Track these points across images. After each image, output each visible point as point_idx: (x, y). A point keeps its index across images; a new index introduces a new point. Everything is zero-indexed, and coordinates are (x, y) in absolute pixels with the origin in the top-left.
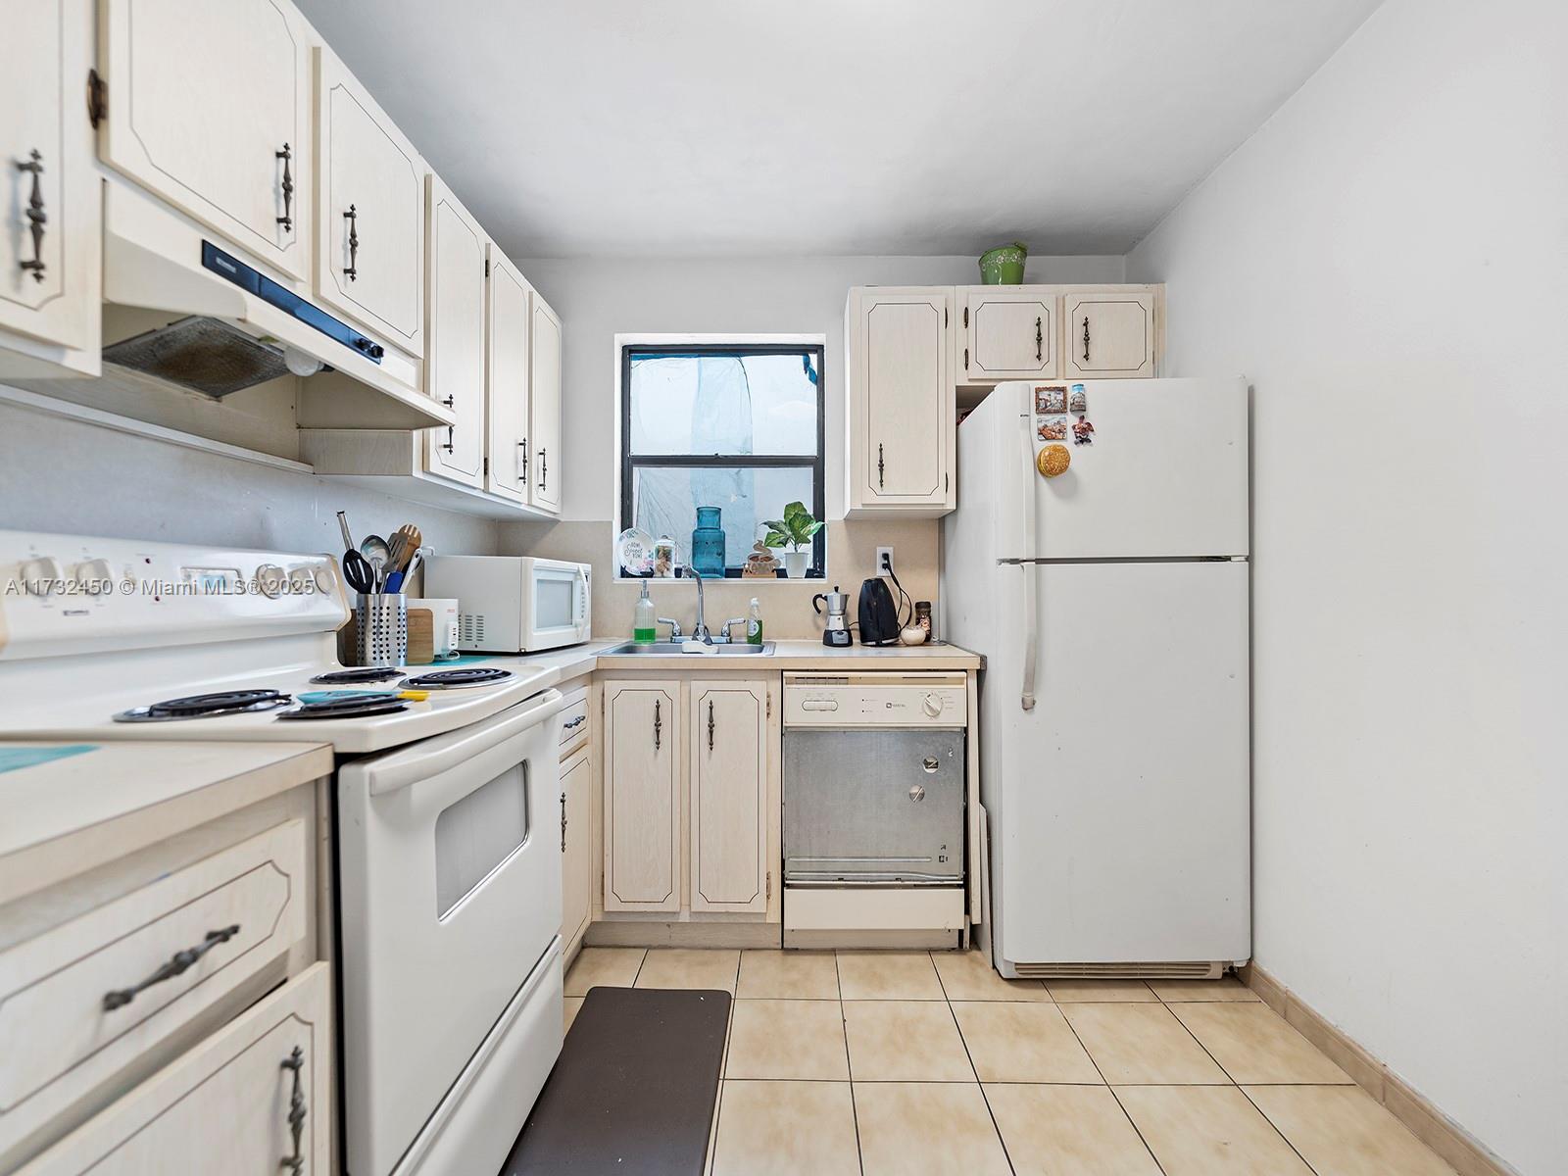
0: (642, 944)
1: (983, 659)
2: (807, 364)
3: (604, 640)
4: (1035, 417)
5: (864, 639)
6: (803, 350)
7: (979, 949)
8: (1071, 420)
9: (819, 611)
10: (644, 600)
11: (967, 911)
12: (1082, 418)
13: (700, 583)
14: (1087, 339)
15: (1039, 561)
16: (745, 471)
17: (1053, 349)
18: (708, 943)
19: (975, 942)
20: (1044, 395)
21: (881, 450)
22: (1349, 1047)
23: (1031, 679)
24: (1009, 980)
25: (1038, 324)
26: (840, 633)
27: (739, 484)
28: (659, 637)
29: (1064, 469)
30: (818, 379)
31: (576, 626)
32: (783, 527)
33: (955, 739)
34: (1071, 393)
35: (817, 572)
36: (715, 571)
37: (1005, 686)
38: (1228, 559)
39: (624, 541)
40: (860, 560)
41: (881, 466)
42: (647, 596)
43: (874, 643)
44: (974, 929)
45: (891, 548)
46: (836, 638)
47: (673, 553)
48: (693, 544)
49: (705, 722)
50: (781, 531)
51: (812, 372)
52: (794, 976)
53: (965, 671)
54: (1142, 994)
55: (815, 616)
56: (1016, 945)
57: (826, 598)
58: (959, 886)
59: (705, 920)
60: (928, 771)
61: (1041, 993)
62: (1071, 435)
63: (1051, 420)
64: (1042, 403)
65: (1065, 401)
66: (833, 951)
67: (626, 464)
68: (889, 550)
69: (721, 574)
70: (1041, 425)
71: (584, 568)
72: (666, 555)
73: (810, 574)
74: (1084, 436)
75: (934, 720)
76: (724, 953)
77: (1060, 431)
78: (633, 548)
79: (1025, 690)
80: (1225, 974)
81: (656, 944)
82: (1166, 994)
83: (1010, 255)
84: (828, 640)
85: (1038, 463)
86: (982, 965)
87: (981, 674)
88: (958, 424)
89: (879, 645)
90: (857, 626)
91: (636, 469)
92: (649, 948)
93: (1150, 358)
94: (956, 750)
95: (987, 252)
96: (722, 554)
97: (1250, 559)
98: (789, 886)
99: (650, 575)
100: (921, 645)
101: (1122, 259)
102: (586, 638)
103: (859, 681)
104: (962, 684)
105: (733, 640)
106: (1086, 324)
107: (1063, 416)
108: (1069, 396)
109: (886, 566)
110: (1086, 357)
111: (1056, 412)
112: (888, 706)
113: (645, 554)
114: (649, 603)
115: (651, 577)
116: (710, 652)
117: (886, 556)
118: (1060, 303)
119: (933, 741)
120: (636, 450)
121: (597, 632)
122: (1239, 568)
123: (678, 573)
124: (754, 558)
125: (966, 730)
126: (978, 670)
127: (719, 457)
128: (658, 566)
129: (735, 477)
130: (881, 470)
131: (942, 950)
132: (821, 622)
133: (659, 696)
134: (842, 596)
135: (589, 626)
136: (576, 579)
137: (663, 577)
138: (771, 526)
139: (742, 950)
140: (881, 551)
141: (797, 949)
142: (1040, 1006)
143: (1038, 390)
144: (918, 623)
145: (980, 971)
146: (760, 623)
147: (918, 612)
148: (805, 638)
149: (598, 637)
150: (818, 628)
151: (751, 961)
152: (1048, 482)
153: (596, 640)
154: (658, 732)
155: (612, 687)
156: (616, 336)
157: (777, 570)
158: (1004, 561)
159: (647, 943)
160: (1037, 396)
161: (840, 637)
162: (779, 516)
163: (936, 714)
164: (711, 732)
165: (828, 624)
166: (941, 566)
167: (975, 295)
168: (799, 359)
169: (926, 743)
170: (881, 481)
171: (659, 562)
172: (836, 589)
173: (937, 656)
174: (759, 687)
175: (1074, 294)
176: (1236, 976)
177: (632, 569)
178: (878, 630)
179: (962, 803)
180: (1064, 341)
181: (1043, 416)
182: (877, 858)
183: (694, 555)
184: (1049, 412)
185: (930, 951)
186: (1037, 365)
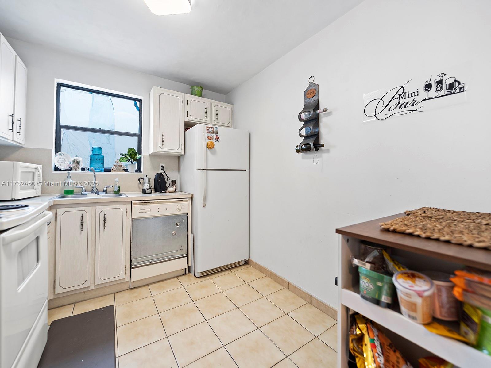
0: (73, 302)
1: (192, 195)
2: (136, 104)
3: (47, 195)
4: (206, 133)
5: (156, 191)
6: (135, 100)
7: (190, 273)
8: (214, 136)
9: (141, 183)
10: (69, 179)
11: (187, 263)
12: (217, 135)
13: (94, 173)
14: (217, 115)
15: (207, 170)
16: (111, 136)
17: (209, 116)
18: (101, 295)
19: (189, 272)
20: (208, 128)
21: (163, 136)
22: (265, 269)
23: (205, 199)
24: (198, 277)
25: (206, 109)
26: (148, 189)
27: (109, 140)
28: (75, 193)
29: (213, 147)
30: (140, 110)
31: (35, 189)
32: (127, 156)
33: (185, 217)
34: (215, 129)
35: (139, 170)
36: (100, 169)
37: (198, 201)
38: (245, 170)
39: (57, 157)
40: (154, 167)
41: (163, 140)
42: (70, 178)
43: (159, 192)
44: (189, 268)
45: (164, 164)
46: (147, 191)
47: (81, 163)
48: (90, 159)
49: (103, 220)
50: (126, 157)
51: (137, 107)
52: (135, 295)
53: (188, 198)
54: (228, 272)
55: (138, 185)
56: (200, 268)
57: (143, 179)
58: (185, 257)
59: (101, 286)
60: (177, 226)
61: (207, 278)
62: (214, 139)
63: (210, 135)
64: (208, 131)
65: (213, 131)
66: (148, 285)
67: (58, 128)
68: (164, 165)
69: (102, 171)
70: (208, 136)
71: (40, 167)
72: (78, 163)
73: (137, 171)
74: (217, 139)
75: (180, 212)
76: (108, 296)
77: (212, 138)
78: (61, 160)
79: (203, 202)
80: (245, 263)
81: (79, 301)
82: (233, 270)
83: (199, 89)
84: (144, 191)
85: (207, 145)
86: (191, 276)
87: (192, 199)
88: (185, 131)
89: (160, 193)
90: (153, 187)
91: (62, 130)
92: (75, 303)
93: (230, 122)
94: (185, 220)
95: (193, 86)
96: (103, 164)
97: (249, 170)
98: (133, 268)
99: (70, 170)
100: (174, 192)
101: (225, 96)
102: (40, 194)
103: (158, 203)
104: (187, 202)
105: (108, 193)
106: (217, 111)
107: (212, 134)
108: (214, 130)
109: (162, 169)
110: (217, 119)
111: (211, 133)
112: (166, 209)
113: (67, 162)
114: (71, 180)
115: (71, 170)
116: (100, 197)
117: (162, 166)
118: (211, 104)
119: (179, 218)
120: (62, 123)
121: (44, 192)
122: (247, 172)
123: (83, 169)
124: (115, 165)
125: (188, 214)
126: (191, 198)
127: (101, 130)
128: (74, 167)
129: (108, 137)
130: (163, 142)
131: (180, 276)
132: (141, 186)
133: (83, 212)
134: (148, 178)
135: (41, 190)
136: (36, 171)
137: (76, 171)
138: (123, 155)
139: (115, 293)
140: (161, 165)
141: (135, 288)
142: (207, 281)
143: (207, 127)
144: (172, 186)
145: (191, 278)
146: (119, 187)
147: (172, 183)
148: (135, 191)
149: (43, 193)
150: (140, 188)
151: (118, 296)
152: (209, 150)
153: (43, 195)
154: (82, 225)
155: (60, 211)
156: (55, 79)
157: (125, 170)
158: (198, 169)
159: (74, 302)
160: (207, 128)
161: (148, 190)
162: (126, 152)
163: (180, 210)
164: (105, 223)
165: (144, 187)
166: (179, 170)
167: (191, 97)
168: (133, 102)
169: (177, 219)
170: (163, 145)
171: (74, 165)
172: (147, 176)
173: (178, 195)
174: (124, 207)
175: (215, 103)
176: (247, 263)
177: (60, 168)
178: (160, 188)
179: (186, 234)
180: (211, 114)
181: (208, 134)
182: (162, 253)
183: (91, 163)
184: (210, 133)
185: (177, 277)
186: (205, 119)
